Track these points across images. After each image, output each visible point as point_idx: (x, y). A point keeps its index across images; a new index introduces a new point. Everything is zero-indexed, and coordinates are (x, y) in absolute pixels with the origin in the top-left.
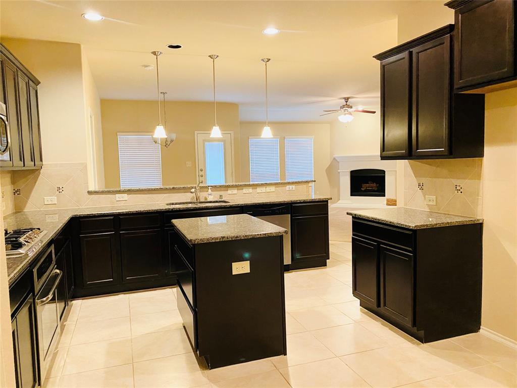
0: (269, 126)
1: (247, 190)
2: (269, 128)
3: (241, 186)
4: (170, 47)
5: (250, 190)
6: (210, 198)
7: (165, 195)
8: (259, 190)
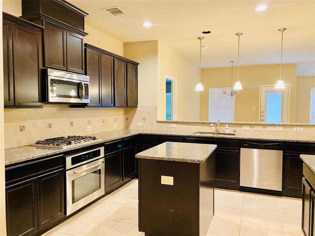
0: (282, 80)
1: (257, 128)
2: (282, 81)
3: (252, 124)
4: (203, 33)
5: (260, 128)
6: (227, 132)
7: (198, 127)
8: (268, 129)
